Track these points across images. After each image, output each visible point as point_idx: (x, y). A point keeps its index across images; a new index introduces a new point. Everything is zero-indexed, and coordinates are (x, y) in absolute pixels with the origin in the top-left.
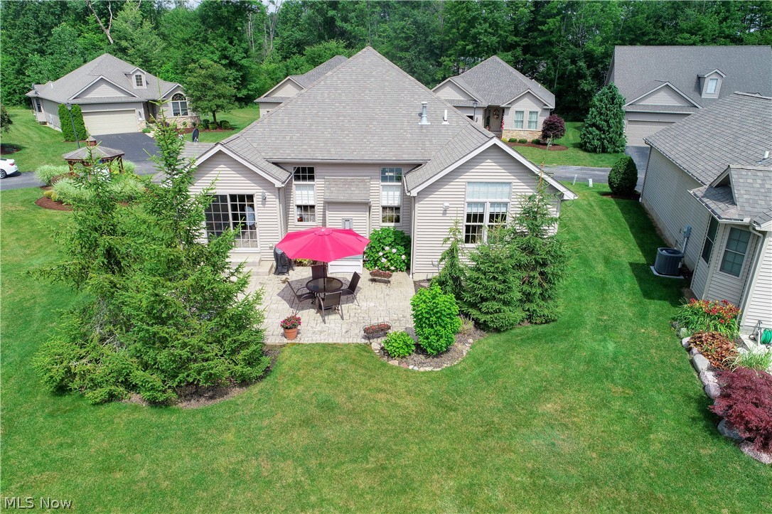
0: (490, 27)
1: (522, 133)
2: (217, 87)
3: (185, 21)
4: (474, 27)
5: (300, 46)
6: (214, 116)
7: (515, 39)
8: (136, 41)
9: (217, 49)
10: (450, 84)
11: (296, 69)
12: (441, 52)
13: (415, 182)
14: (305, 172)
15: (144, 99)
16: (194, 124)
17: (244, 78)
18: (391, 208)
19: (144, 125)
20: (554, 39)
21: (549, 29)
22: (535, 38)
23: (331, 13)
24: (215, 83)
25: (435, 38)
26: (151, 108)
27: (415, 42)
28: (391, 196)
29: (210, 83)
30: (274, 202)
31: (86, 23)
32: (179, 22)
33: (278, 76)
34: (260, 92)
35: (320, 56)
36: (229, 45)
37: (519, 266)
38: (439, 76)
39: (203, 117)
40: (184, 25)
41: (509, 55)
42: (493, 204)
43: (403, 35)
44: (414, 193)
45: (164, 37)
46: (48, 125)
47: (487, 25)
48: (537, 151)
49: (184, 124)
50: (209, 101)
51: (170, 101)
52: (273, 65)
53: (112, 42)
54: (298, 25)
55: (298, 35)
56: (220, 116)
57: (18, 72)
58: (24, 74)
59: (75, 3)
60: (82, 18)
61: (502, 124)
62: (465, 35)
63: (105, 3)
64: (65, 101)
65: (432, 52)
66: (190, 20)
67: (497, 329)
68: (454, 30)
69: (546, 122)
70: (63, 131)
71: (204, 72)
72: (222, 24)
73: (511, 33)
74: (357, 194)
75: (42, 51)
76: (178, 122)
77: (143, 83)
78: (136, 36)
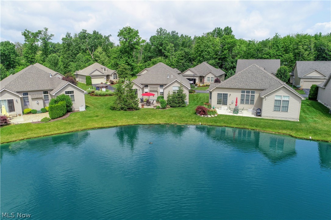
0: (207, 53)
1: (209, 83)
2: (126, 71)
3: (115, 52)
4: (202, 53)
5: (150, 58)
7: (216, 56)
8: (101, 58)
9: (125, 60)
11: (149, 65)
12: (193, 60)
16: (119, 81)
17: (132, 68)
19: (106, 82)
20: (227, 56)
21: (225, 53)
23: (161, 48)
26: (108, 76)
27: (185, 57)
28: (161, 90)
29: (124, 70)
30: (141, 90)
31: (86, 53)
32: (114, 52)
33: (143, 68)
34: (137, 72)
35: (156, 62)
39: (121, 79)
40: (115, 53)
43: (181, 55)
46: (79, 82)
47: (206, 52)
50: (124, 75)
51: (113, 75)
52: (141, 64)
53: (93, 58)
54: (150, 51)
55: (150, 54)
57: (65, 67)
58: (66, 68)
59: (83, 47)
60: (84, 51)
61: (204, 80)
62: (200, 55)
63: (92, 47)
64: (87, 75)
65: (190, 61)
66: (117, 52)
67: (174, 107)
68: (197, 54)
69: (215, 80)
70: (86, 83)
71: (123, 67)
72: (126, 53)
73: (215, 55)
74: (155, 89)
75: (73, 61)
76: (115, 81)
77: (106, 70)
78: (100, 56)
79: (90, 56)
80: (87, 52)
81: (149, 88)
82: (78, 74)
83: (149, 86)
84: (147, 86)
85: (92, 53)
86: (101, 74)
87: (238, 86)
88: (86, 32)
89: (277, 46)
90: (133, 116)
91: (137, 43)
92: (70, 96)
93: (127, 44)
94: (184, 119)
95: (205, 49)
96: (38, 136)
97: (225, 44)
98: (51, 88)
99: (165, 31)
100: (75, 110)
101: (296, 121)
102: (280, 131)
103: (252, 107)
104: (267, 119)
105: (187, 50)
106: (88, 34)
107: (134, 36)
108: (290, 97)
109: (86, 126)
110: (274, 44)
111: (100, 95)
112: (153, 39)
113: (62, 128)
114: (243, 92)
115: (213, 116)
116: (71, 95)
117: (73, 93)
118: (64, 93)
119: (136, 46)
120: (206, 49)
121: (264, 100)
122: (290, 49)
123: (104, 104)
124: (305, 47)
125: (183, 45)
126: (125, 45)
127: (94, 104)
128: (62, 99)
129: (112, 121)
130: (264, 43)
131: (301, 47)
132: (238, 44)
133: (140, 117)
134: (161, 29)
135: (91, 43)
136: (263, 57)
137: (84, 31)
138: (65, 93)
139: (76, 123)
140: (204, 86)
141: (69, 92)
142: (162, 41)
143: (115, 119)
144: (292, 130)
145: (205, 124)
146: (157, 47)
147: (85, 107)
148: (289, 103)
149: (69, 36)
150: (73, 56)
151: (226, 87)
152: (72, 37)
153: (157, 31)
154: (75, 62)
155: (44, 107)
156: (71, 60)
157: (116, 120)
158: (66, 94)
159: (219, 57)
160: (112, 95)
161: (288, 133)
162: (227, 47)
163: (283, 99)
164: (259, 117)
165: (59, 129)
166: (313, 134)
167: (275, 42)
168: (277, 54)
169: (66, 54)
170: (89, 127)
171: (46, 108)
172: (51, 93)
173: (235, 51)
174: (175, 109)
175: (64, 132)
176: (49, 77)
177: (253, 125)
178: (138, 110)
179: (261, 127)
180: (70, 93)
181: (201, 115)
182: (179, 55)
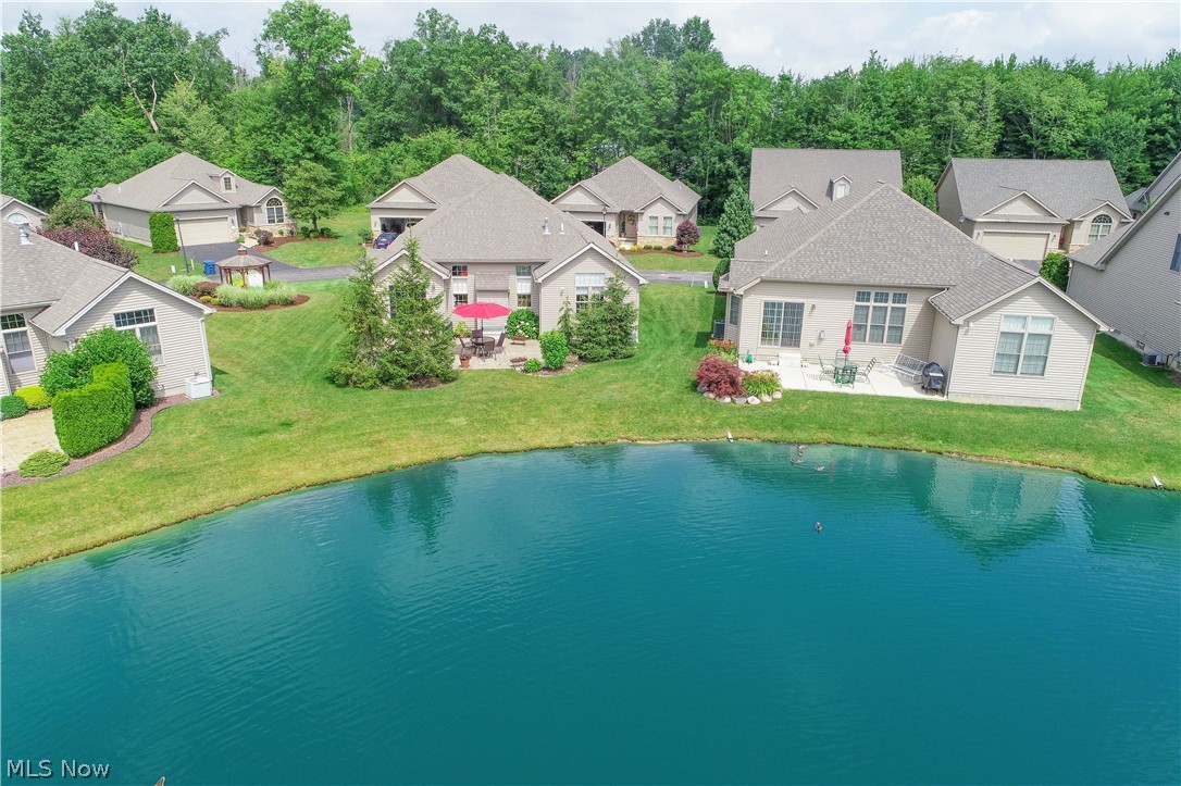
0: (628, 119)
1: (657, 240)
2: (319, 191)
3: (256, 105)
4: (610, 118)
5: (394, 129)
6: (314, 222)
7: (658, 132)
8: (192, 128)
9: (299, 140)
10: (580, 189)
12: (575, 145)
13: (540, 275)
14: (459, 270)
15: (236, 205)
16: (292, 233)
18: (524, 297)
19: (237, 235)
20: (701, 133)
21: (694, 122)
22: (681, 131)
23: (436, 91)
24: (318, 186)
25: (567, 130)
26: (243, 213)
27: (543, 134)
28: (524, 287)
29: (313, 187)
31: (122, 104)
32: (248, 106)
36: (315, 136)
38: (572, 173)
39: (301, 224)
40: (255, 110)
41: (651, 151)
42: (593, 288)
43: (529, 125)
44: (540, 281)
47: (626, 116)
48: (672, 258)
49: (281, 233)
50: (312, 207)
51: (264, 206)
52: (362, 156)
53: (157, 129)
54: (392, 102)
55: (393, 116)
56: (322, 223)
57: (28, 166)
58: (36, 169)
59: (108, 81)
60: (115, 98)
61: (636, 230)
62: (601, 127)
63: (147, 79)
64: (153, 209)
65: (563, 145)
66: (262, 103)
67: (593, 360)
68: (588, 121)
69: (679, 228)
70: (153, 242)
71: (306, 175)
72: (304, 109)
73: (653, 125)
74: (499, 285)
75: (62, 140)
76: (275, 230)
77: (233, 187)
78: (191, 121)
79: (142, 121)
80: (127, 103)
81: (470, 277)
82: (104, 200)
83: (469, 269)
84: (465, 268)
85: (148, 108)
86: (214, 201)
87: (845, 272)
88: (114, 14)
89: (876, 99)
90: (447, 415)
91: (349, 72)
92: (138, 334)
93: (307, 75)
94: (660, 419)
95: (621, 102)
96: (29, 558)
97: (691, 85)
98: (38, 300)
99: (452, 22)
100: (168, 393)
101: (1070, 408)
102: (1039, 457)
103: (895, 351)
104: (972, 406)
105: (547, 102)
106: (124, 21)
107: (335, 40)
108: (1059, 322)
109: (253, 480)
110: (865, 91)
111: (243, 305)
112: (401, 52)
113: (142, 503)
114: (862, 296)
115: (767, 399)
116: (142, 330)
117: (153, 319)
118: (107, 321)
119: (346, 84)
120: (623, 105)
121: (961, 331)
122: (920, 111)
123: (285, 353)
124: (970, 105)
125: (532, 85)
126: (300, 79)
127: (240, 356)
128: (107, 351)
129: (362, 445)
130: (832, 89)
131: (957, 104)
132: (741, 87)
133: (477, 416)
134: (433, 14)
135: (140, 63)
136: (830, 138)
137: (105, 11)
138: (113, 321)
139: (199, 471)
140: (640, 251)
141: (130, 314)
142: (443, 62)
143: (375, 437)
144: (1078, 448)
145: (747, 435)
146: (421, 89)
147: (208, 378)
148: (1051, 346)
149: (35, 30)
150: (62, 120)
151: (802, 278)
152: (47, 33)
153: (420, 23)
154: (74, 144)
155: (13, 390)
156: (53, 134)
157: (380, 442)
158: (118, 324)
159: (669, 136)
160: (292, 303)
161: (1069, 463)
162: (703, 98)
163: (1033, 328)
164: (937, 397)
165: (129, 514)
166: (1157, 465)
167: (871, 83)
168: (874, 130)
169: (26, 108)
170: (269, 487)
171: (19, 392)
172: (42, 321)
173: (732, 110)
174: (602, 373)
175: (157, 522)
176: (19, 241)
177: (932, 435)
178: (454, 379)
179: (962, 440)
180: (140, 321)
181: (719, 396)
182: (519, 121)
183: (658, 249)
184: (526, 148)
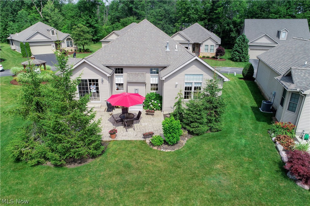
5: (118, 19)
6: (83, 47)
10: (178, 34)
11: (117, 28)
12: (175, 21)
13: (164, 74)
14: (119, 70)
17: (96, 32)
18: (154, 85)
22: (213, 16)
24: (84, 34)
25: (173, 16)
29: (82, 34)
30: (106, 82)
36: (89, 18)
37: (206, 109)
38: (174, 31)
41: (202, 22)
42: (195, 83)
44: (163, 79)
45: (63, 15)
46: (16, 51)
48: (214, 61)
49: (72, 50)
51: (65, 41)
53: (42, 17)
56: (86, 47)
59: (27, 1)
60: (29, 7)
61: (199, 50)
63: (39, 1)
64: (23, 41)
66: (74, 8)
67: (197, 134)
68: (180, 13)
69: (217, 50)
70: (22, 53)
71: (79, 29)
72: (87, 10)
73: (203, 14)
77: (55, 34)
78: (52, 15)
79: (38, 15)
80: (33, 9)
82: (13, 38)
86: (46, 39)
120: (193, 6)
146: (126, 5)
182: (157, 13)
183: (208, 57)
184: (159, 22)
